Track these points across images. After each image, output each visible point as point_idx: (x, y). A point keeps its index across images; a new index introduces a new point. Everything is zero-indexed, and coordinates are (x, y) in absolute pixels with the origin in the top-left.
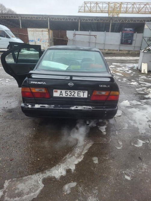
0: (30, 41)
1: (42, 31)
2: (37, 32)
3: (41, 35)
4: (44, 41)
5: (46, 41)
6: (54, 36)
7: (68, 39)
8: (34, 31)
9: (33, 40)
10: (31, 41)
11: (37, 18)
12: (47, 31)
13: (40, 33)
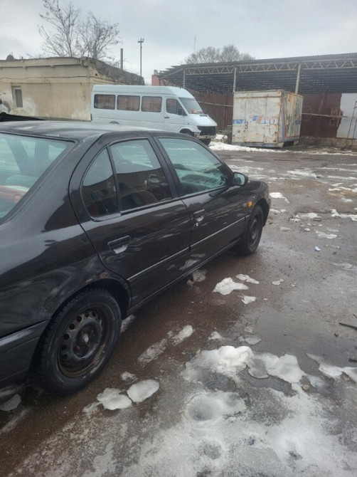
0: (235, 122)
1: (267, 97)
2: (255, 101)
3: (262, 108)
4: (267, 122)
5: (272, 122)
6: (304, 110)
7: (342, 115)
8: (248, 98)
9: (241, 120)
10: (238, 123)
11: (272, 67)
12: (279, 97)
13: (261, 101)
